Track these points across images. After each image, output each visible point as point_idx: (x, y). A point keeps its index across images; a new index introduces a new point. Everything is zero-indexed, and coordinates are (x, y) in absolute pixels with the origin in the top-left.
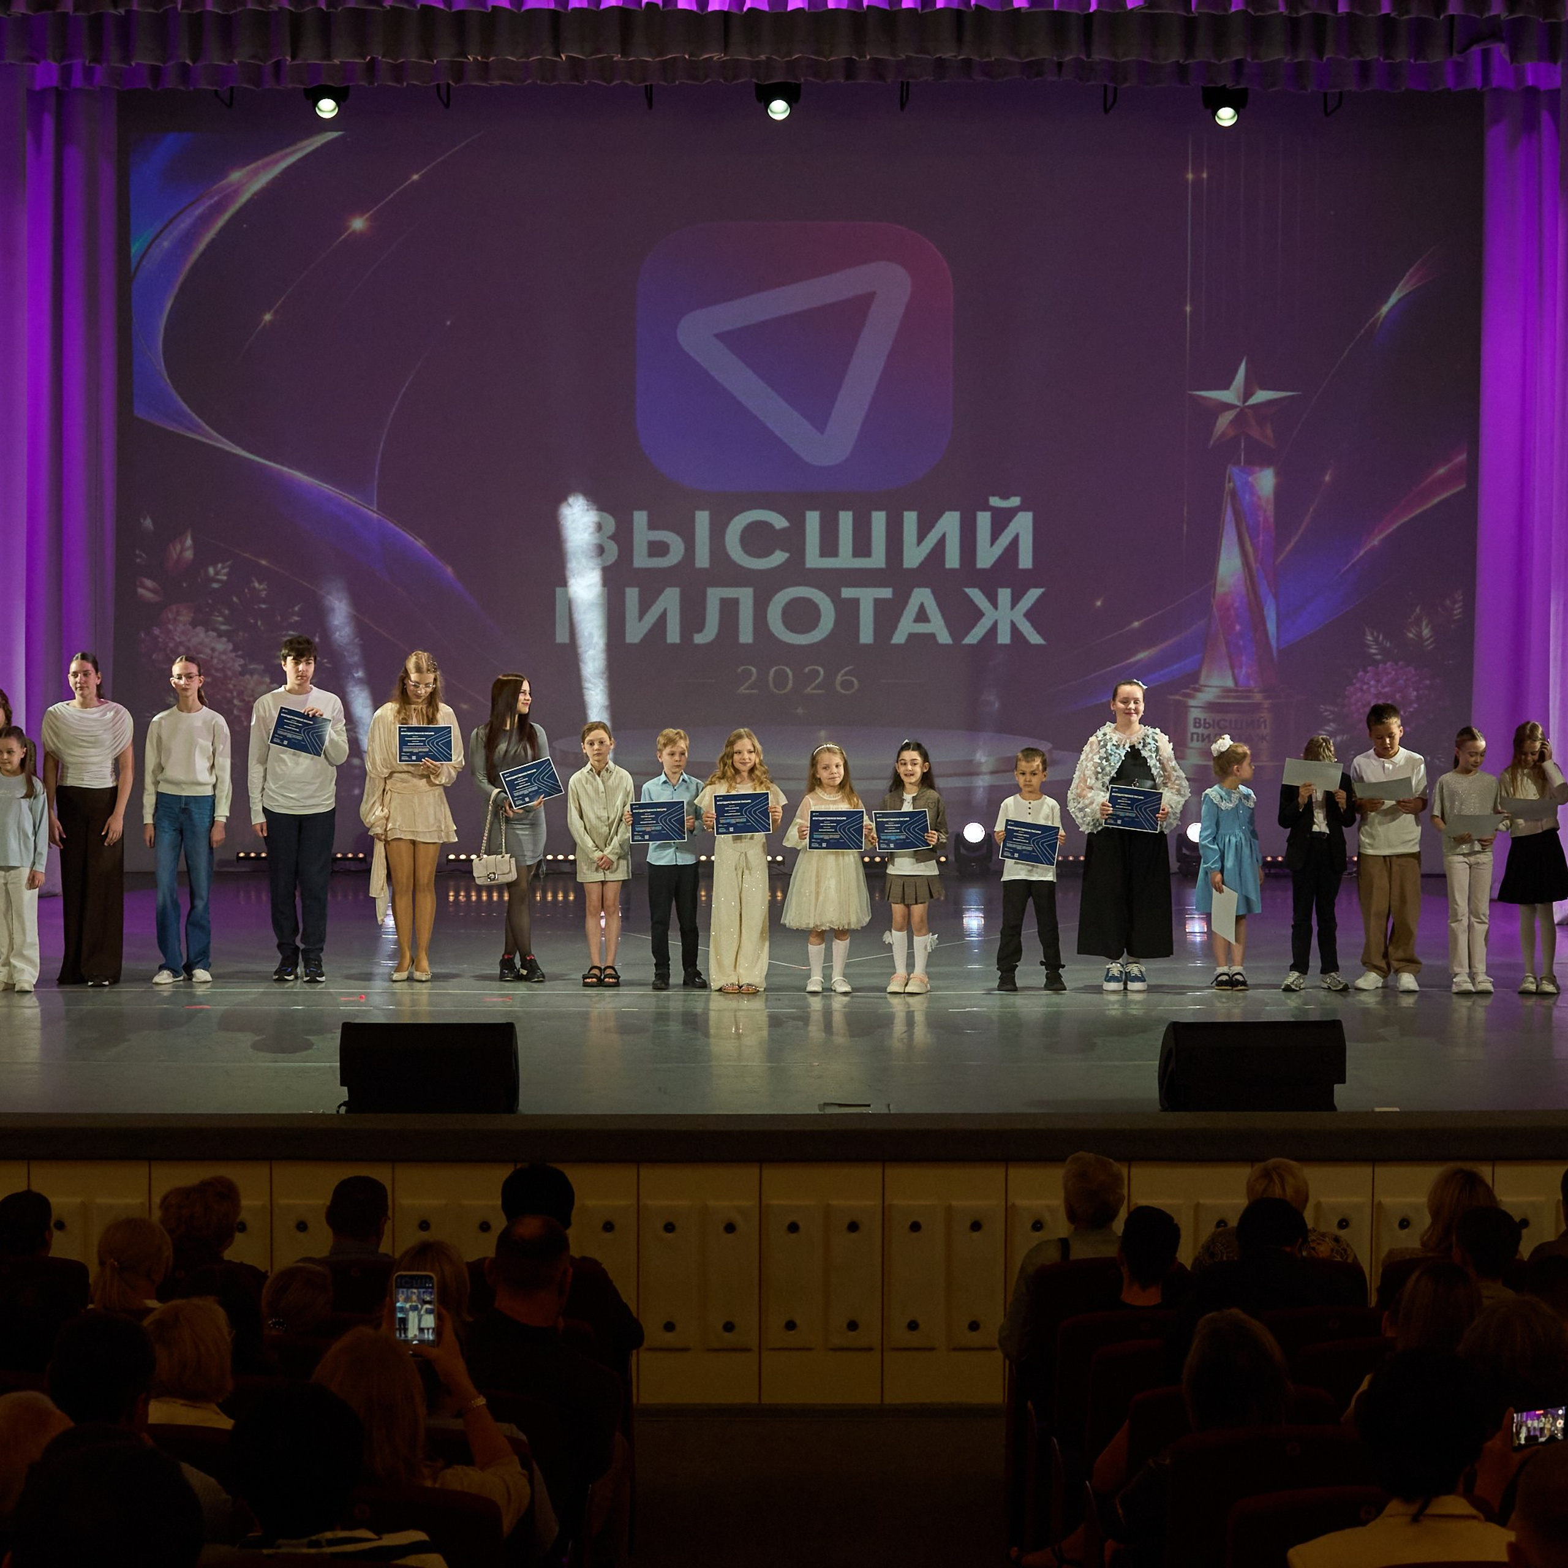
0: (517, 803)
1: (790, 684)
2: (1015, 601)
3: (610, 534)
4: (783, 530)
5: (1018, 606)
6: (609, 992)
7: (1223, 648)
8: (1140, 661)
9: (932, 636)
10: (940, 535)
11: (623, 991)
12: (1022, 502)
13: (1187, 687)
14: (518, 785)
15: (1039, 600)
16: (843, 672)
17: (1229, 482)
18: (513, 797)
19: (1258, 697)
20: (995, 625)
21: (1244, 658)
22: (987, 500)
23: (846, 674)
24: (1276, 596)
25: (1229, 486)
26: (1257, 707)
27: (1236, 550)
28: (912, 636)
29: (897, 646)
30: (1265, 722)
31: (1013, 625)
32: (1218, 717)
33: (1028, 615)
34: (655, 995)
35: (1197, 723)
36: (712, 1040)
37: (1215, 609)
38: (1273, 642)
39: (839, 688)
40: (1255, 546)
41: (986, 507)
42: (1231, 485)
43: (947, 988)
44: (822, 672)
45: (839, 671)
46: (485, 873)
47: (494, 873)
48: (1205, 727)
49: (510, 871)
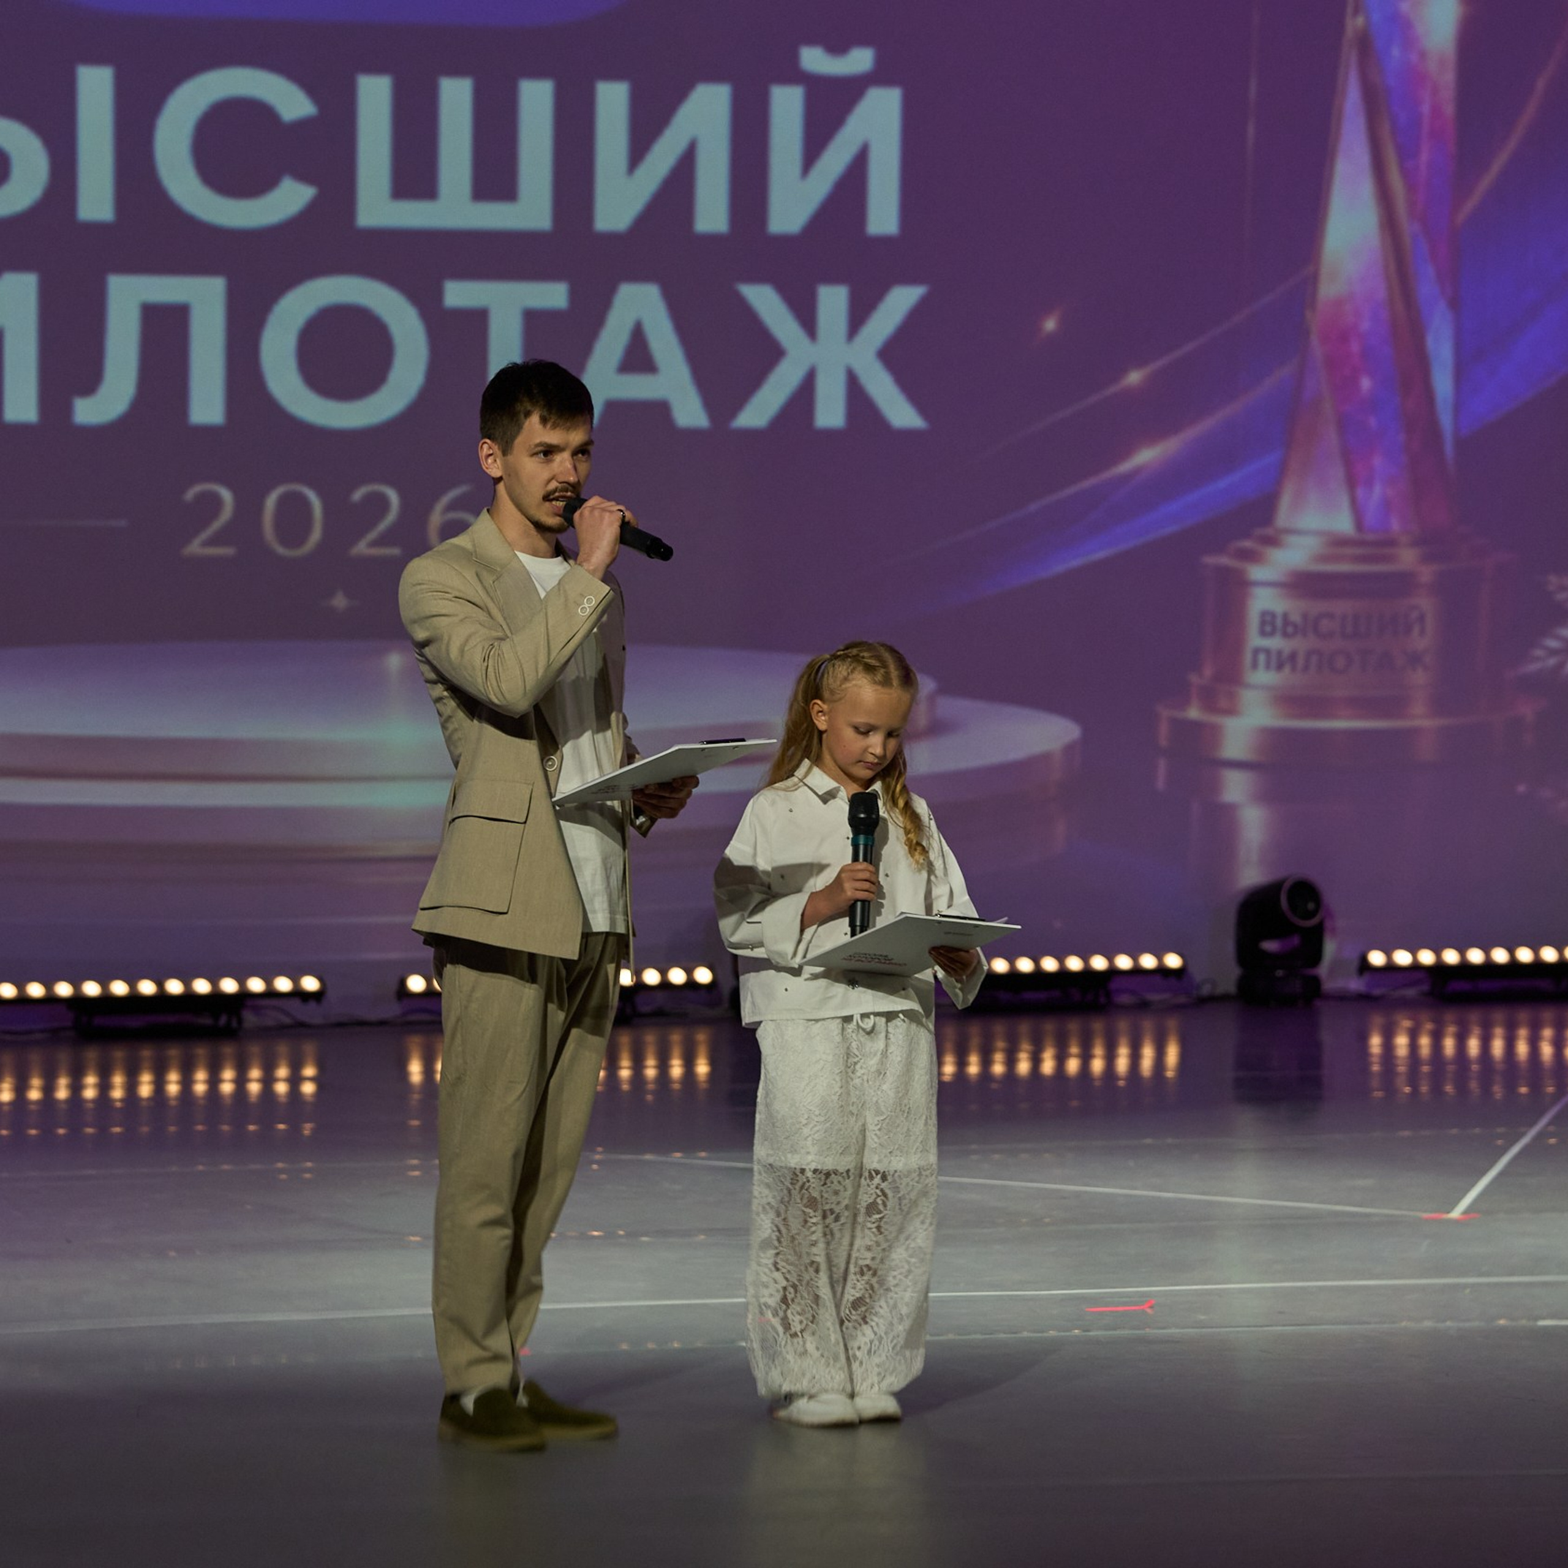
1: (316, 535)
2: (858, 318)
4: (302, 125)
5: (865, 331)
7: (1331, 437)
8: (1137, 471)
9: (663, 408)
10: (684, 145)
12: (879, 60)
13: (1247, 535)
15: (915, 317)
16: (444, 500)
17: (1356, 12)
19: (1407, 558)
20: (809, 382)
21: (1377, 461)
22: (795, 58)
23: (452, 507)
24: (1455, 304)
25: (1355, 23)
26: (1404, 583)
27: (1367, 188)
30: (1422, 619)
31: (852, 379)
32: (1317, 607)
33: (888, 355)
35: (1268, 626)
37: (1315, 340)
38: (1446, 419)
40: (1408, 175)
41: (794, 75)
42: (1360, 21)
44: (393, 496)
45: (436, 498)
48: (1285, 635)
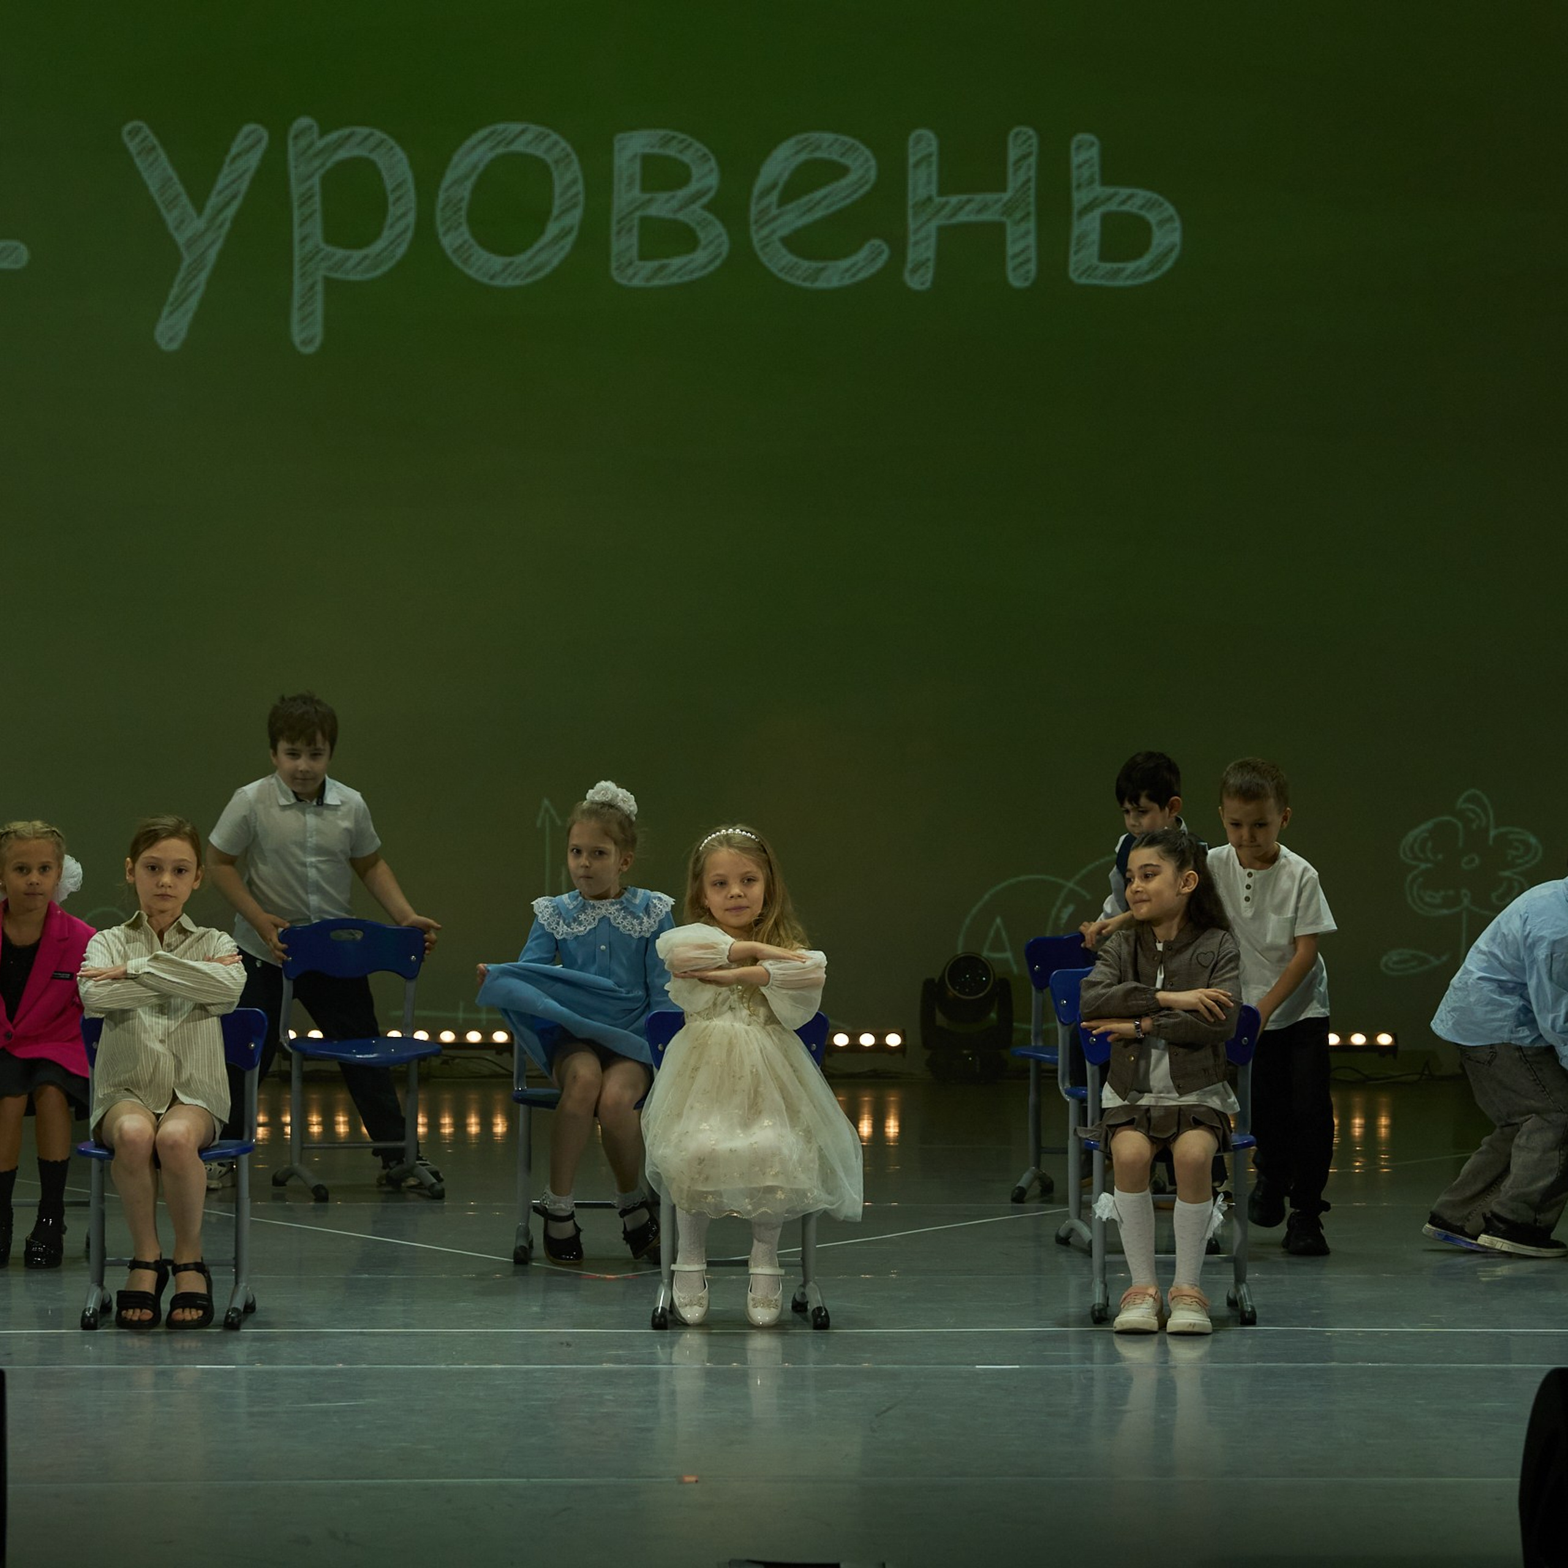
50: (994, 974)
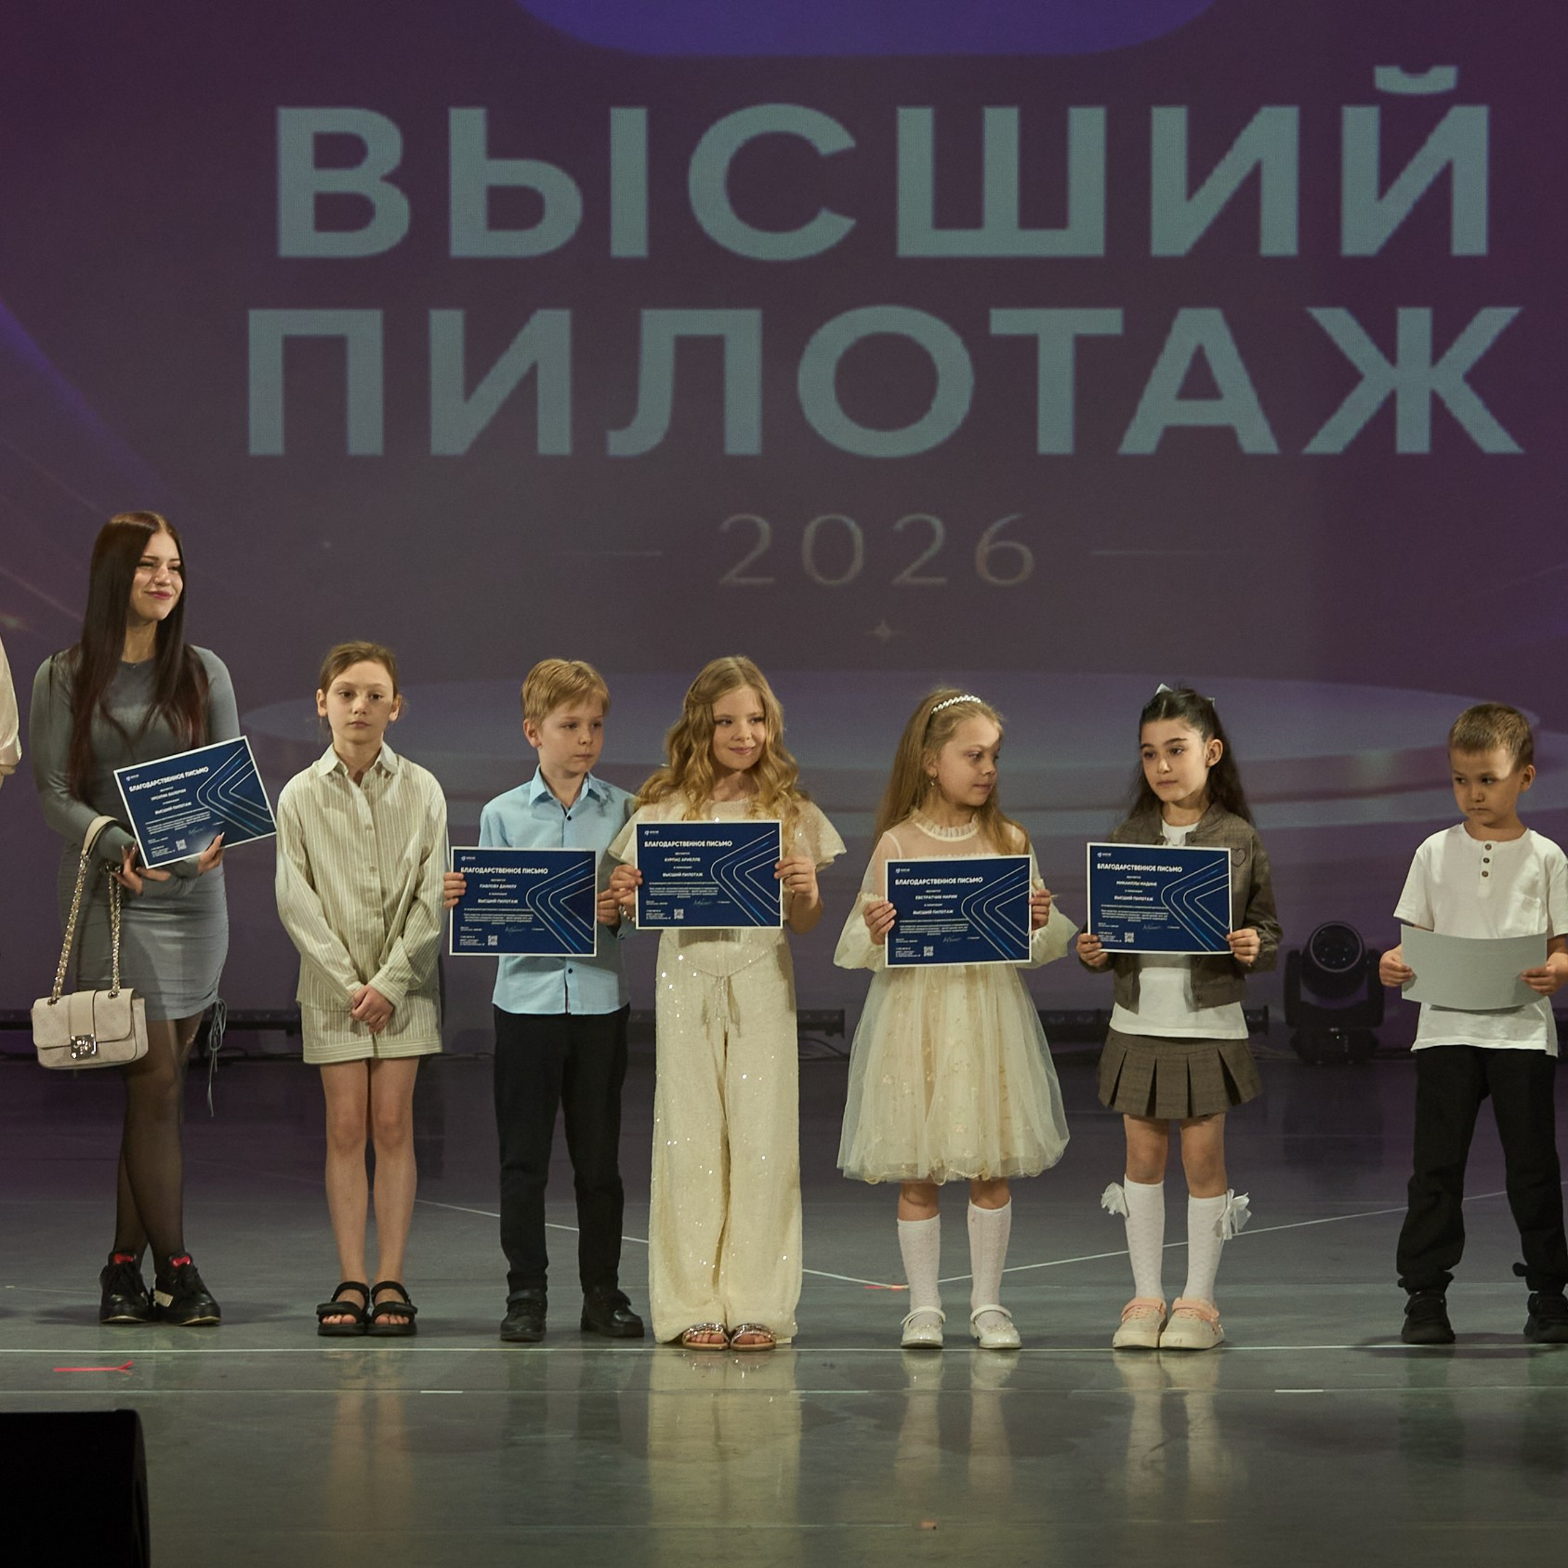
0: (156, 854)
1: (858, 564)
2: (1442, 341)
3: (388, 169)
4: (839, 157)
5: (1451, 354)
6: (386, 1350)
9: (1227, 434)
10: (1248, 168)
11: (422, 1347)
12: (1462, 79)
14: (159, 804)
15: (1506, 338)
16: (994, 528)
18: (145, 837)
20: (1389, 406)
22: (1370, 78)
23: (1001, 535)
28: (1173, 435)
29: (1138, 460)
31: (1437, 403)
33: (1476, 378)
34: (505, 1355)
36: (655, 1464)
39: (982, 566)
41: (1369, 95)
43: (1267, 1336)
44: (939, 527)
45: (985, 527)
46: (64, 1038)
47: (88, 1038)
49: (132, 1033)
50: (1363, 946)
